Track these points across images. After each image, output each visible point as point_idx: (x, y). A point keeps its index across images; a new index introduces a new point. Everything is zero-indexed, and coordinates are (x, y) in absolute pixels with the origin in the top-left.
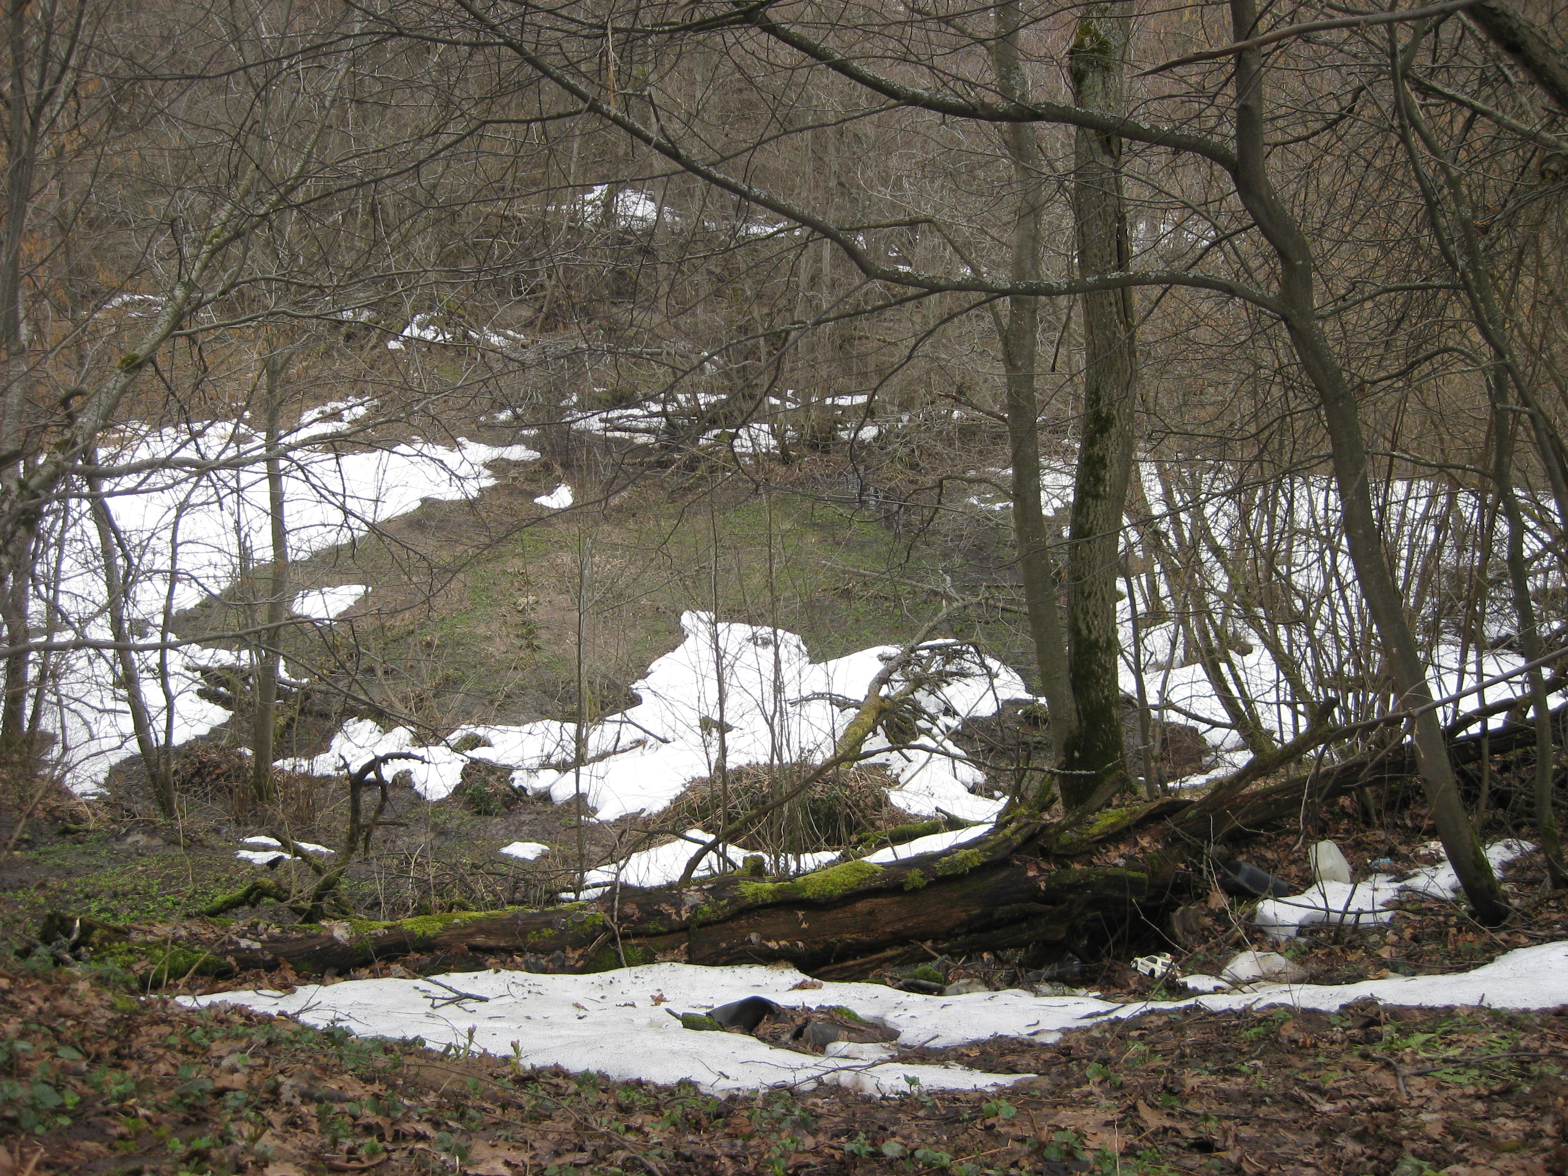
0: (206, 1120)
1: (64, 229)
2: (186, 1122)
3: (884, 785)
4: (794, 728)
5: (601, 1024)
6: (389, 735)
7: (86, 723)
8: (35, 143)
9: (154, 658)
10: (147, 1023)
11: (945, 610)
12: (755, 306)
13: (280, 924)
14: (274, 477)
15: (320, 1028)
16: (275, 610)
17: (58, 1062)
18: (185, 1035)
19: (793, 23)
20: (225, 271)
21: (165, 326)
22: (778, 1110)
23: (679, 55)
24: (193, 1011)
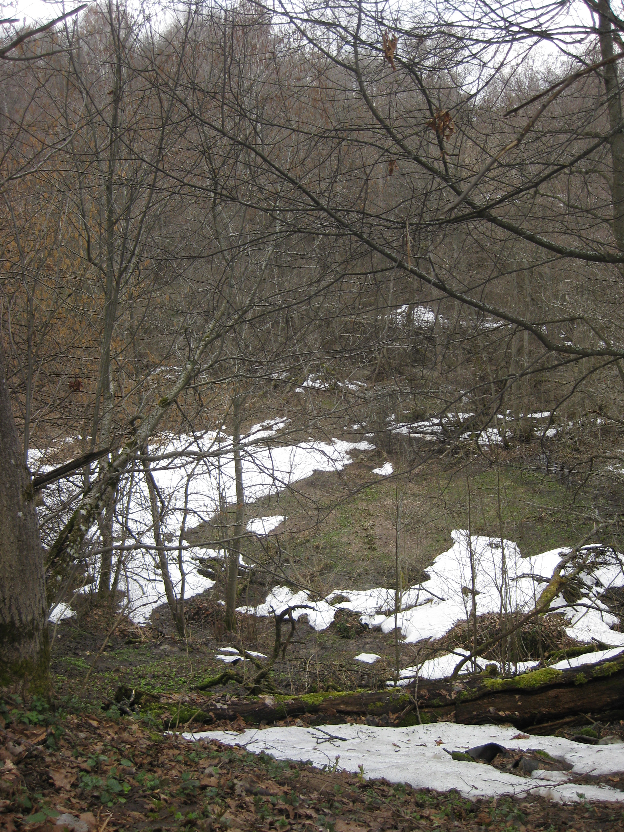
0: (195, 802)
1: (133, 335)
2: (185, 803)
3: (563, 625)
4: (513, 593)
5: (408, 755)
6: (296, 595)
7: (141, 586)
8: (118, 293)
9: (176, 553)
10: (167, 748)
11: (595, 529)
12: (488, 366)
13: (238, 695)
14: (237, 460)
15: (257, 753)
16: (238, 529)
17: (121, 767)
18: (187, 756)
19: (504, 216)
20: (213, 354)
21: (182, 383)
22: (505, 809)
23: (445, 235)
24: (191, 742)
